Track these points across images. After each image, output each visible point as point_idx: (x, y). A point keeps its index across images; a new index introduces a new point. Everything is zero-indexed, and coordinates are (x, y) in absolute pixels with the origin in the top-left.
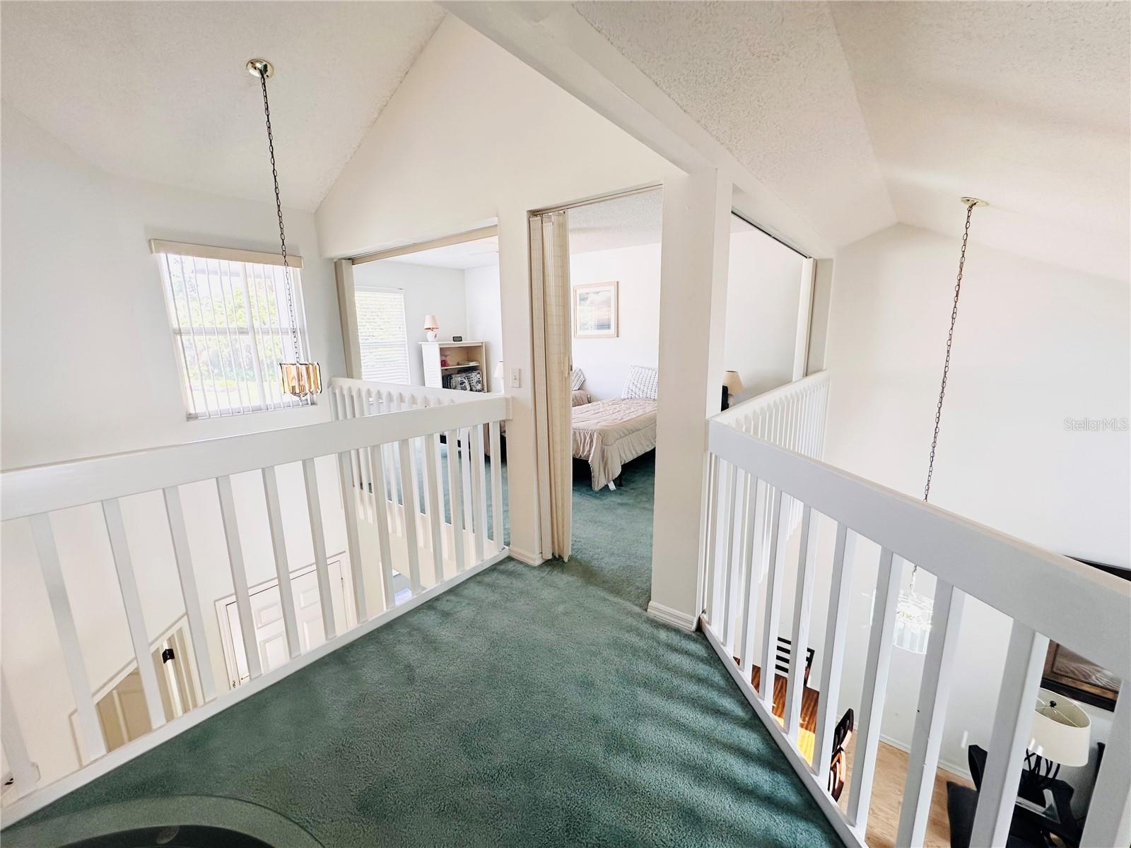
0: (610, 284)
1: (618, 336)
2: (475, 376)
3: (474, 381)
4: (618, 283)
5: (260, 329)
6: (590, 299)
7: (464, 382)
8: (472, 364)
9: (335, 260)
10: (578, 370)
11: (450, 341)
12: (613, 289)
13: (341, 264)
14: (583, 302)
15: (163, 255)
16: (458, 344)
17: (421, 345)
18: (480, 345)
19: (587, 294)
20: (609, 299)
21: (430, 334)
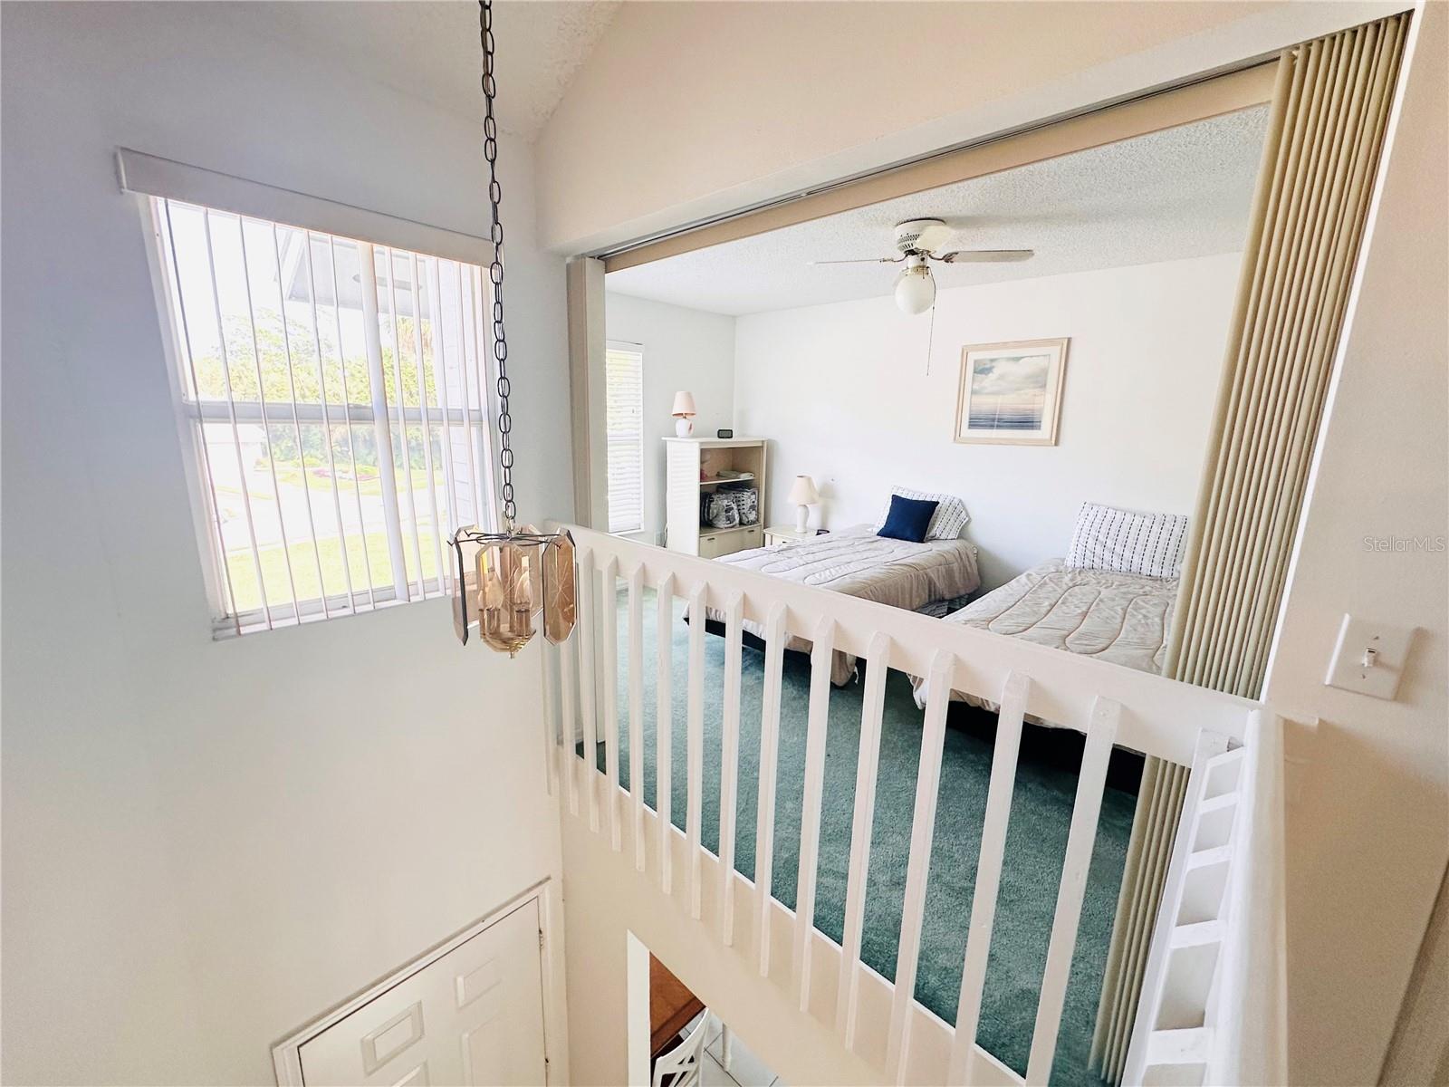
0: (1051, 342)
1: (1056, 444)
2: (748, 498)
3: (746, 507)
4: (1069, 340)
5: (400, 413)
6: (996, 372)
7: (732, 508)
8: (744, 477)
9: (569, 260)
10: (956, 501)
11: (713, 436)
12: (1056, 353)
13: (582, 269)
14: (980, 376)
15: (161, 200)
16: (726, 443)
17: (666, 441)
18: (760, 445)
19: (992, 360)
20: (1045, 372)
21: (682, 425)
